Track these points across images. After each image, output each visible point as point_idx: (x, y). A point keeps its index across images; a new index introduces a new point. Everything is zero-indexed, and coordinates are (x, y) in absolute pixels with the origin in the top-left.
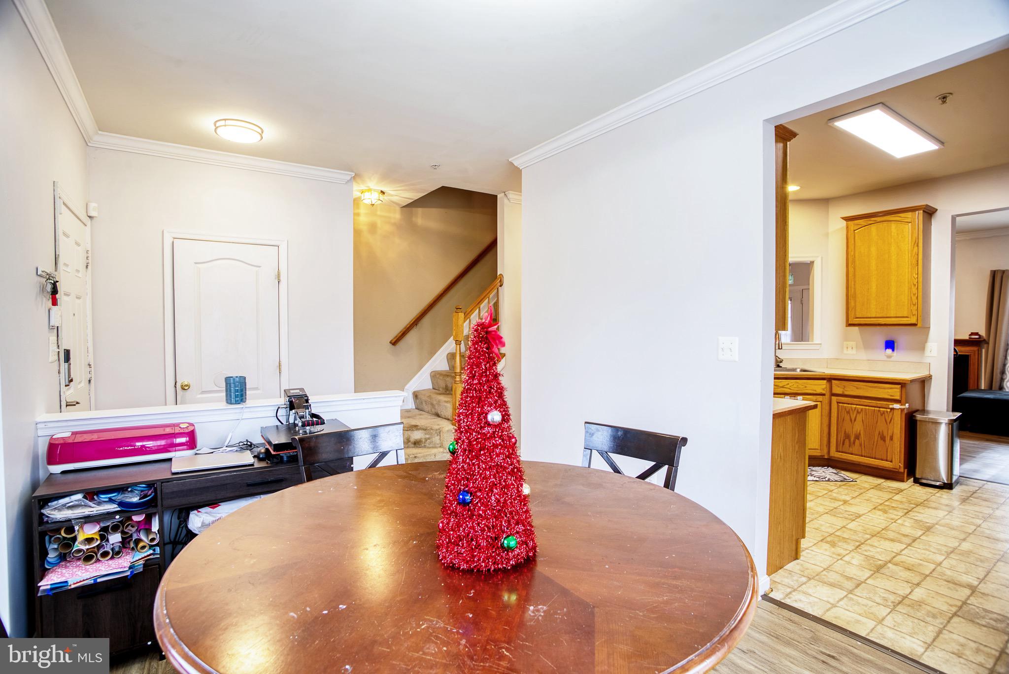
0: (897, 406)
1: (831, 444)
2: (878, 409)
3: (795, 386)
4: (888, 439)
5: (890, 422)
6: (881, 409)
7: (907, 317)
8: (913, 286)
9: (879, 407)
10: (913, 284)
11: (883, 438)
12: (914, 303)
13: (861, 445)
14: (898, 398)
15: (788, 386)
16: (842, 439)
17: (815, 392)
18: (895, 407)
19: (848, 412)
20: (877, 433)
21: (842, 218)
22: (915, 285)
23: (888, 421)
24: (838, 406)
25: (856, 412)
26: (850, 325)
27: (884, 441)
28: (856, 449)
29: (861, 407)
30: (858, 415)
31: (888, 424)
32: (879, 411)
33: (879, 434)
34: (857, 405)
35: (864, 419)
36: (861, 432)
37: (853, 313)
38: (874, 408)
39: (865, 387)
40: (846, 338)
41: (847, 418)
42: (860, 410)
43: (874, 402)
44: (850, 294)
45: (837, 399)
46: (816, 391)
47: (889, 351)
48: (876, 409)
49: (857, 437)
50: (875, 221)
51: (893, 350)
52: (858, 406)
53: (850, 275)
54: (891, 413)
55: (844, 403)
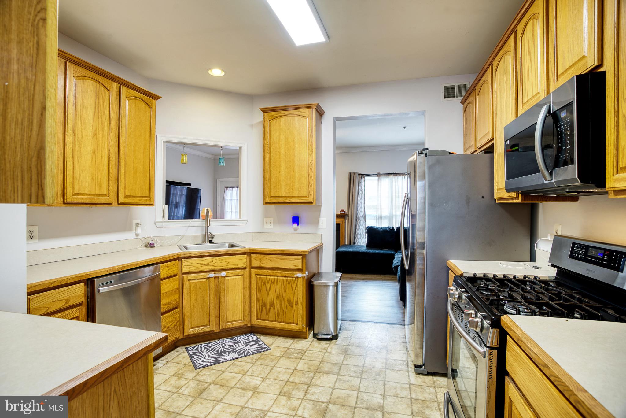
0: (300, 275)
1: (252, 313)
2: (286, 278)
3: (219, 262)
4: (294, 304)
5: (295, 290)
6: (289, 278)
7: (306, 196)
8: (310, 170)
9: (287, 277)
10: (310, 169)
11: (291, 304)
12: (311, 185)
13: (274, 312)
14: (300, 267)
15: (212, 264)
16: (260, 308)
17: (237, 267)
18: (298, 276)
19: (264, 283)
20: (286, 299)
21: (260, 109)
22: (311, 169)
23: (294, 288)
24: (256, 278)
25: (270, 282)
26: (267, 203)
27: (292, 306)
28: (271, 316)
29: (274, 277)
30: (272, 285)
31: (294, 291)
32: (287, 280)
33: (288, 301)
34: (270, 276)
35: (276, 288)
36: (274, 301)
37: (269, 193)
38: (283, 278)
39: (276, 259)
40: (266, 215)
41: (264, 289)
42: (273, 281)
43: (284, 272)
44: (266, 176)
45: (255, 272)
46: (237, 265)
47: (295, 225)
48: (285, 278)
49: (272, 305)
50: (284, 113)
51: (298, 225)
52: (271, 277)
53: (266, 160)
54: (296, 282)
55: (261, 275)
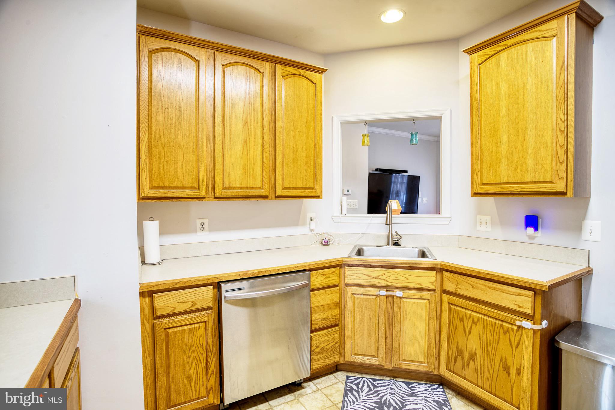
0: (527, 324)
1: (441, 358)
2: (500, 322)
3: (393, 277)
4: (513, 372)
5: (517, 347)
6: (504, 324)
7: (551, 182)
8: (559, 133)
9: (502, 321)
10: (560, 130)
11: (507, 369)
12: (560, 160)
13: (476, 370)
14: (529, 311)
15: (384, 277)
16: (454, 355)
17: (420, 287)
18: (524, 326)
19: (462, 320)
20: (498, 359)
21: (463, 51)
22: (562, 132)
23: (515, 344)
24: (450, 309)
25: (471, 320)
26: (476, 194)
27: (508, 373)
28: (469, 373)
29: (478, 315)
30: (474, 326)
31: (514, 349)
32: (502, 326)
33: (501, 361)
34: (472, 311)
35: (481, 333)
36: (477, 352)
37: (479, 178)
38: (494, 321)
39: (483, 287)
40: (480, 212)
41: (460, 328)
42: (476, 320)
43: (495, 311)
44: (474, 152)
45: (449, 299)
46: (421, 285)
47: (530, 230)
48: (497, 322)
49: (472, 357)
50: (505, 45)
51: (536, 229)
52: (473, 313)
53: (475, 127)
54: (518, 334)
55: (457, 306)
